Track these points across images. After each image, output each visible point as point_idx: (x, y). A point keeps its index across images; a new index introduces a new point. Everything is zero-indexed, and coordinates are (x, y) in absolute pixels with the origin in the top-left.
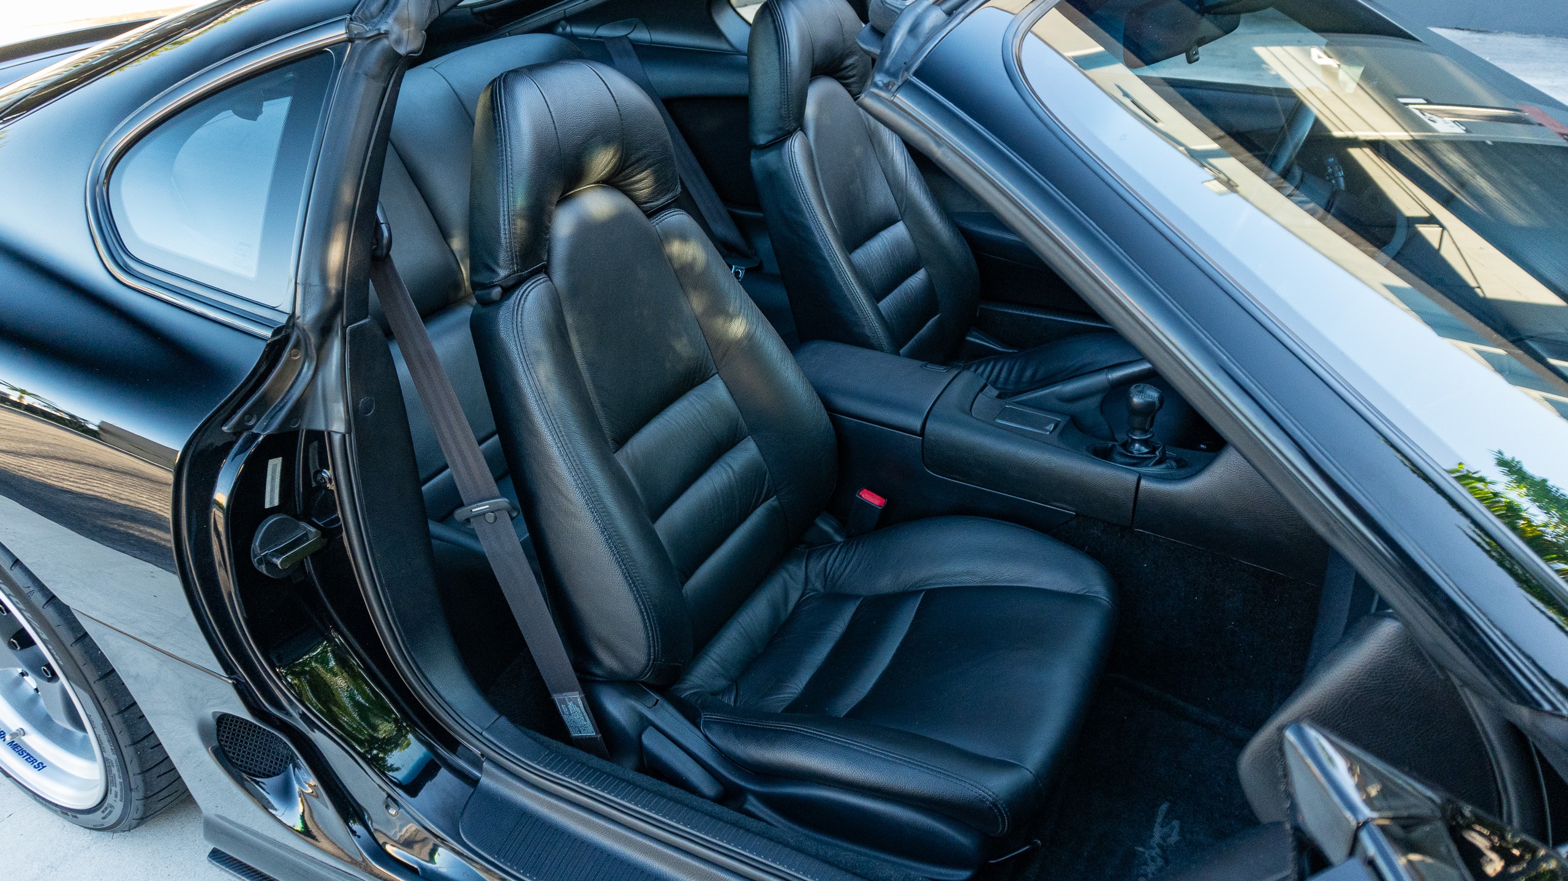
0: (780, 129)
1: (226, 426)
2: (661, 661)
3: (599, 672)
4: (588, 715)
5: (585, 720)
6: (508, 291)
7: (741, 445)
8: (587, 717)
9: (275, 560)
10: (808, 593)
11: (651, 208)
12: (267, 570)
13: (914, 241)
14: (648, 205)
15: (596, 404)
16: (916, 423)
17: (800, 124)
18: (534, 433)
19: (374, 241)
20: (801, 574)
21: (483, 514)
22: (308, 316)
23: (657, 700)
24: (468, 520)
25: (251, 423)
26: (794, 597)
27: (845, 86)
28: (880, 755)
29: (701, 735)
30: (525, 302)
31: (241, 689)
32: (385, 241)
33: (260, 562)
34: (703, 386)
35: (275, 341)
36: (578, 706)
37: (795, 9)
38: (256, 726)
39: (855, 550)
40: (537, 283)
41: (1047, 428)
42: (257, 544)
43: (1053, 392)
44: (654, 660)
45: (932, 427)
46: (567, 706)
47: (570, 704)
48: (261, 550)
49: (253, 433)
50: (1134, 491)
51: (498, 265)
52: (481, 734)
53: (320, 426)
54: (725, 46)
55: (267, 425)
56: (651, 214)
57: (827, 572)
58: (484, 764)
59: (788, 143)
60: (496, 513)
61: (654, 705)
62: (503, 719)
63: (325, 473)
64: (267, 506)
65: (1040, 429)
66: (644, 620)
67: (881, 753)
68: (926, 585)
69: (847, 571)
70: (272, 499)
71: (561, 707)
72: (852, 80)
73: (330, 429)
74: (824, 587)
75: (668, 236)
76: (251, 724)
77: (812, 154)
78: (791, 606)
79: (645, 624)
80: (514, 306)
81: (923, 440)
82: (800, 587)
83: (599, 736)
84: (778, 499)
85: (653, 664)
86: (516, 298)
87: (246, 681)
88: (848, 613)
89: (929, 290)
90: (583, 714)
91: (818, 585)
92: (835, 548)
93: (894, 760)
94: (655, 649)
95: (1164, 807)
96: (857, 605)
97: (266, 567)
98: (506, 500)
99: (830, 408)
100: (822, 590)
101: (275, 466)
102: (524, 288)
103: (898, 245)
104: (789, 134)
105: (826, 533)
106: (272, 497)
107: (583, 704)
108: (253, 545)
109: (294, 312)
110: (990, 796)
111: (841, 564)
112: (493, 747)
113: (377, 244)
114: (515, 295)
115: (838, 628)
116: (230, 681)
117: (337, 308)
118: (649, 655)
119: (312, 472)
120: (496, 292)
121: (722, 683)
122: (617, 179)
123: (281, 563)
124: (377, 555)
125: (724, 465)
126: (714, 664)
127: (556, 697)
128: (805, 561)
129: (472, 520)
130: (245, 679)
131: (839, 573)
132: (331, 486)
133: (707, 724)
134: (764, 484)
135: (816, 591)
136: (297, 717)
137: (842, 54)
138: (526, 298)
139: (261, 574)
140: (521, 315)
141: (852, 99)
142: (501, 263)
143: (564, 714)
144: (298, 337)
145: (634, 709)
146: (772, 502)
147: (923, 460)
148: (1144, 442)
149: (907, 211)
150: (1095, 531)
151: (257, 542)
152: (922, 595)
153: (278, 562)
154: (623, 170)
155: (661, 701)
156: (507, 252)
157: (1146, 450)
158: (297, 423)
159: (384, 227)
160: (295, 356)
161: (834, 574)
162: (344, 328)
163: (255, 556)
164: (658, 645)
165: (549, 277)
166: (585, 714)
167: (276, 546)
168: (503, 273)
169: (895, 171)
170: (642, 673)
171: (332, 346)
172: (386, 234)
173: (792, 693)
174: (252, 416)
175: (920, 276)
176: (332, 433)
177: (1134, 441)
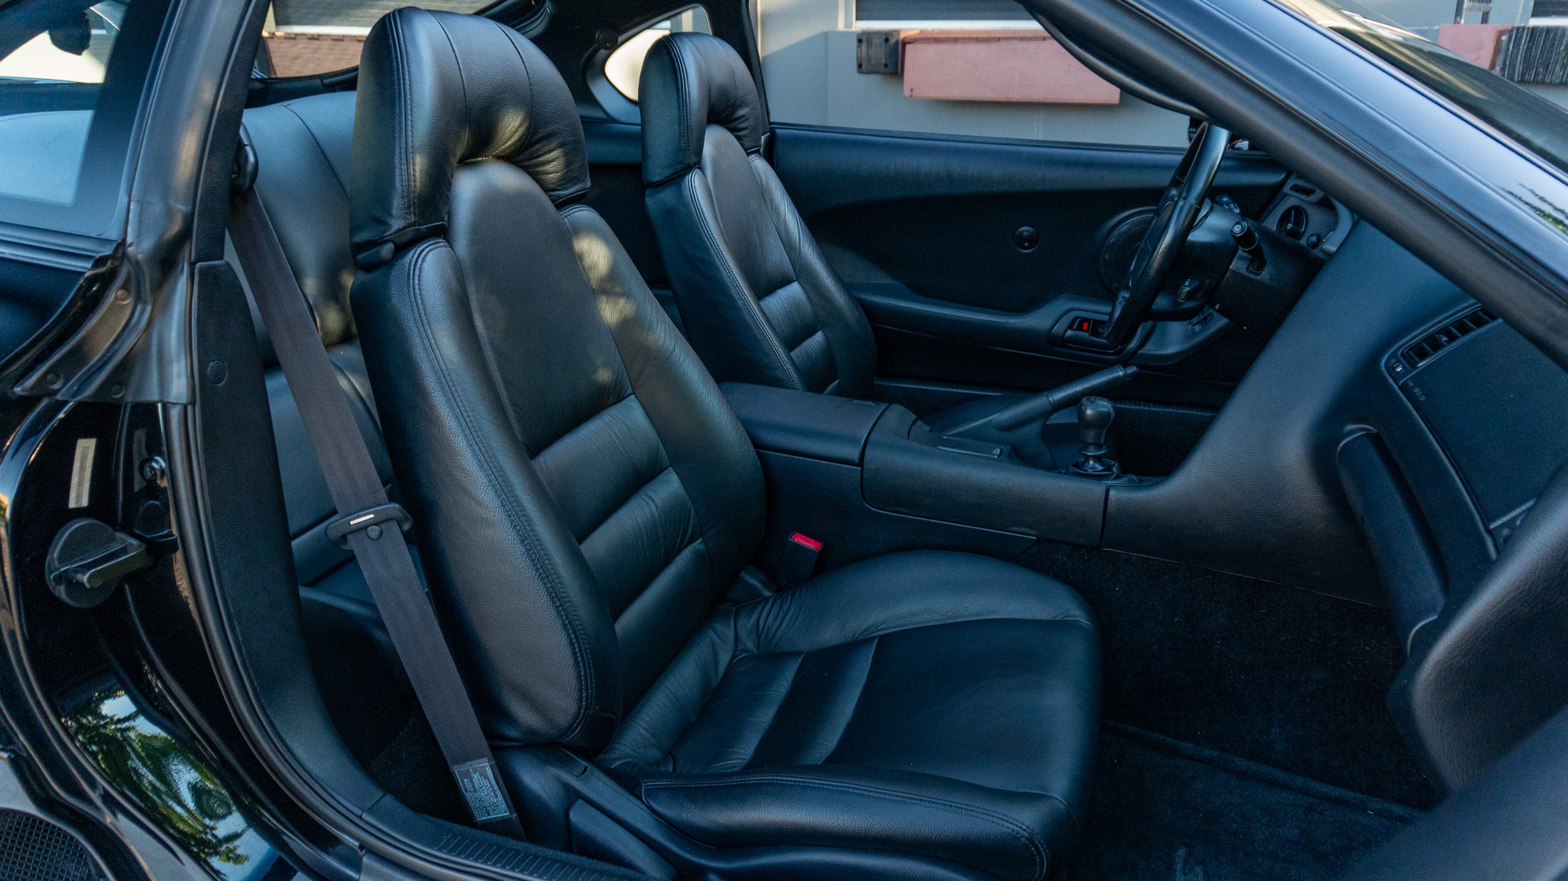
0: (680, 162)
1: (19, 386)
2: (595, 710)
3: (512, 732)
4: (500, 788)
5: (496, 797)
6: (402, 248)
7: (662, 477)
8: (498, 792)
9: (79, 576)
10: (739, 655)
11: (560, 197)
12: (69, 594)
13: (811, 301)
14: (556, 193)
15: (506, 401)
16: (854, 453)
17: (698, 164)
18: (433, 421)
19: (236, 169)
20: (731, 634)
21: (364, 527)
22: (141, 247)
23: (586, 768)
24: (344, 537)
25: (56, 386)
26: (725, 658)
27: (739, 138)
28: (882, 796)
29: (643, 806)
30: (422, 262)
31: (20, 766)
32: (250, 168)
33: (59, 579)
34: (619, 407)
35: (96, 274)
36: (487, 778)
37: (690, 43)
38: (41, 821)
39: (791, 601)
40: (436, 245)
41: (994, 452)
42: (55, 555)
43: (991, 421)
44: (586, 709)
45: (874, 456)
46: (471, 781)
47: (476, 776)
48: (59, 563)
49: (57, 401)
50: (1102, 503)
51: (390, 215)
52: (360, 817)
53: (152, 394)
54: (600, 115)
55: (77, 390)
56: (561, 204)
57: (760, 629)
58: (365, 859)
59: (688, 178)
60: (383, 526)
61: (583, 773)
62: (389, 799)
63: (157, 462)
64: (72, 504)
65: (987, 453)
66: (575, 653)
67: (885, 794)
68: (878, 631)
69: (784, 625)
70: (79, 497)
71: (463, 783)
72: (744, 133)
73: (166, 400)
74: (758, 647)
75: (577, 231)
76: (35, 819)
77: (710, 191)
78: (722, 669)
79: (576, 659)
80: (410, 266)
81: (862, 471)
82: (730, 647)
83: (515, 815)
84: (704, 541)
85: (584, 713)
86: (413, 257)
87: (29, 754)
88: (791, 670)
89: (828, 349)
90: (494, 791)
91: (750, 645)
92: (767, 602)
93: (901, 799)
94: (588, 693)
95: (1182, 852)
96: (800, 661)
97: (66, 588)
98: (397, 506)
99: (758, 445)
100: (755, 651)
101: (86, 449)
102: (422, 247)
103: (795, 304)
104: (688, 169)
105: (754, 588)
106: (79, 495)
107: (494, 774)
108: (48, 558)
109: (124, 240)
110: (1024, 830)
111: (775, 619)
112: (378, 834)
113: (239, 173)
114: (413, 251)
115: (782, 687)
116: (5, 755)
117: (184, 236)
118: (580, 700)
119: (137, 463)
120: (387, 250)
121: (654, 754)
122: (522, 157)
123: (89, 579)
124: (225, 574)
125: (644, 497)
126: (643, 732)
127: (457, 770)
128: (733, 616)
129: (350, 537)
130: (27, 751)
131: (774, 628)
132: (164, 483)
133: (649, 793)
134: (688, 523)
135: (749, 652)
136: (98, 802)
137: (734, 103)
138: (424, 258)
139: (57, 601)
140: (419, 276)
141: (745, 154)
142: (394, 212)
143: (467, 791)
144: (129, 275)
145: (558, 779)
146: (698, 544)
147: (863, 496)
148: (1098, 459)
149: (801, 273)
150: (1060, 556)
151: (55, 552)
152: (876, 641)
153: (85, 578)
154: (531, 145)
155: (590, 767)
156: (403, 197)
157: (1101, 468)
158: (119, 393)
159: (248, 149)
160: (123, 300)
161: (769, 629)
162: (192, 265)
163: (51, 572)
164: (592, 687)
165: (449, 243)
166: (496, 787)
167: (82, 560)
168: (396, 224)
169: (787, 231)
170: (570, 727)
171: (174, 287)
172: (252, 159)
173: (742, 759)
174: (58, 377)
175: (819, 337)
176: (168, 405)
177: (1087, 458)
